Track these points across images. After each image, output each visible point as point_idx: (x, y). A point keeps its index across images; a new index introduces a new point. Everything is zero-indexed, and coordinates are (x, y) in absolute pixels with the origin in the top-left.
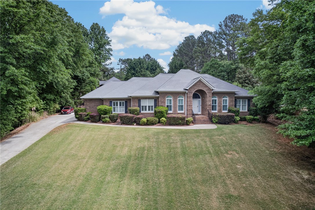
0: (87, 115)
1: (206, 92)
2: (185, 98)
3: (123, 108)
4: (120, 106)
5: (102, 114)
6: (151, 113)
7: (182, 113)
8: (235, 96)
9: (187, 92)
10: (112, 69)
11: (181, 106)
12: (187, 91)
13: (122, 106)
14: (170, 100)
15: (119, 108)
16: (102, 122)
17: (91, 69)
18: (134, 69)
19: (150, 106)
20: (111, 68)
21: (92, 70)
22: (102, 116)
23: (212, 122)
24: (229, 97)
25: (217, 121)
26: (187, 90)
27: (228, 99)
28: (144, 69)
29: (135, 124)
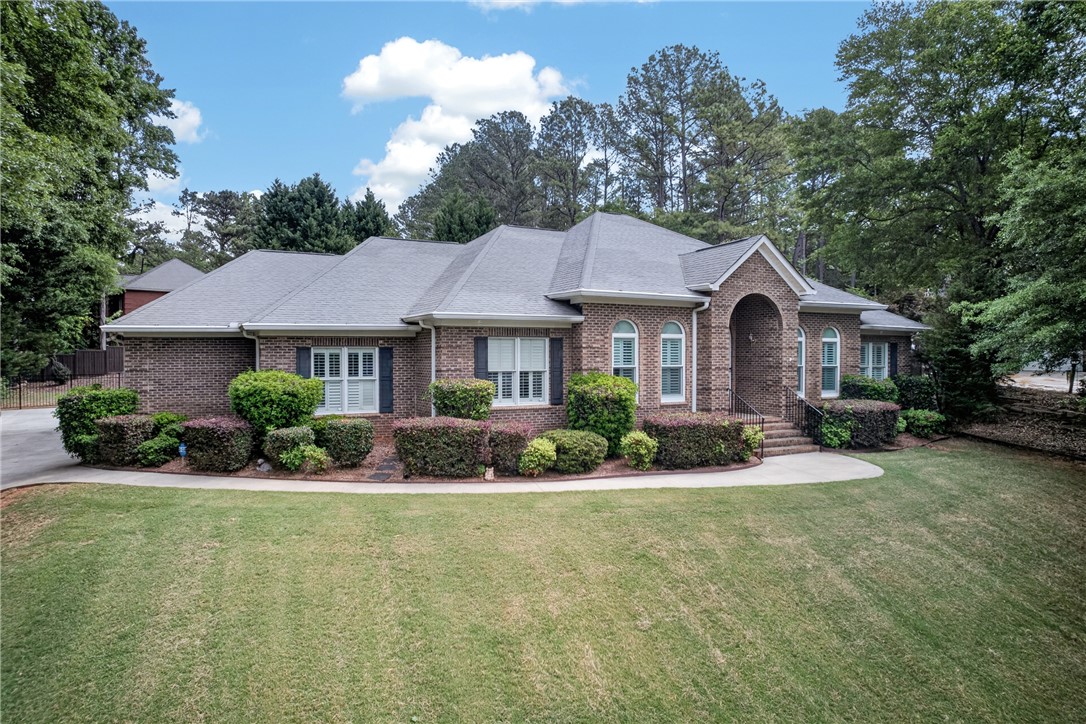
0: (156, 431)
1: (780, 307)
2: (689, 335)
3: (369, 386)
4: (350, 374)
5: (269, 421)
6: (536, 410)
7: (679, 406)
8: (863, 327)
9: (707, 305)
10: (156, 229)
11: (672, 370)
12: (707, 300)
13: (361, 376)
14: (628, 343)
15: (346, 383)
16: (266, 467)
17: (79, 209)
18: (293, 224)
19: (527, 373)
20: (151, 226)
21: (90, 213)
22: (271, 430)
23: (820, 443)
24: (844, 330)
25: (846, 435)
26: (707, 293)
27: (837, 340)
28: (338, 226)
29: (490, 473)
